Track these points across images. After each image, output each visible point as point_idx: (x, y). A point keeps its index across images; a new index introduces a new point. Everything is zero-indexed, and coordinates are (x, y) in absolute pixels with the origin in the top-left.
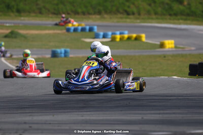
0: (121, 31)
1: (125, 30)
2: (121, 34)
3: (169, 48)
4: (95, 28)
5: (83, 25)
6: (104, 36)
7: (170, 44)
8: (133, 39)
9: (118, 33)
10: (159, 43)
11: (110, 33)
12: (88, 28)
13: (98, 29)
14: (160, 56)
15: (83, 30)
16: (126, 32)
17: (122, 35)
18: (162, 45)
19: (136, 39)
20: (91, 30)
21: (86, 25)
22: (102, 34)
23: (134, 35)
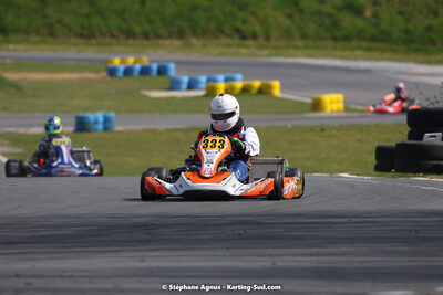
0: (228, 75)
1: (237, 72)
2: (227, 80)
3: (332, 111)
4: (172, 66)
5: (145, 60)
6: (191, 86)
7: (333, 102)
8: (254, 91)
9: (221, 77)
10: (309, 101)
11: (203, 79)
12: (155, 67)
13: (177, 70)
14: (312, 129)
15: (145, 71)
16: (239, 76)
17: (230, 83)
18: (317, 105)
19: (261, 91)
20: (162, 71)
21: (152, 61)
22: (185, 79)
23: (257, 84)
